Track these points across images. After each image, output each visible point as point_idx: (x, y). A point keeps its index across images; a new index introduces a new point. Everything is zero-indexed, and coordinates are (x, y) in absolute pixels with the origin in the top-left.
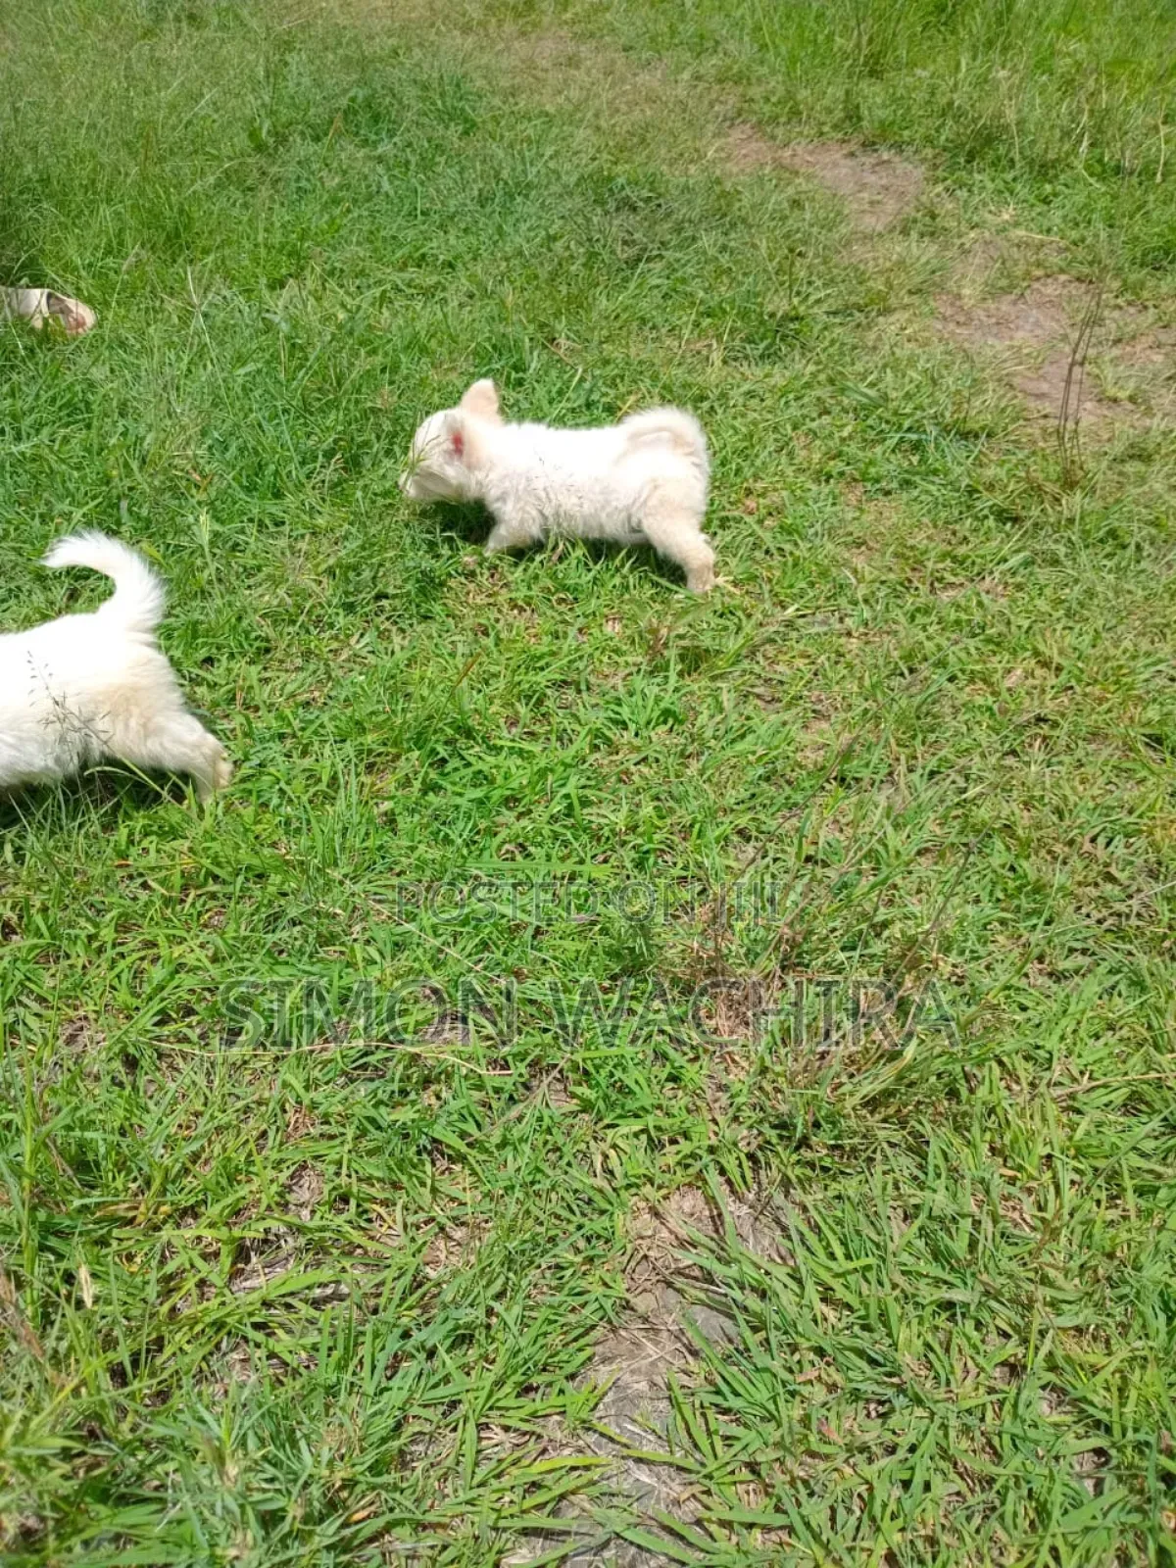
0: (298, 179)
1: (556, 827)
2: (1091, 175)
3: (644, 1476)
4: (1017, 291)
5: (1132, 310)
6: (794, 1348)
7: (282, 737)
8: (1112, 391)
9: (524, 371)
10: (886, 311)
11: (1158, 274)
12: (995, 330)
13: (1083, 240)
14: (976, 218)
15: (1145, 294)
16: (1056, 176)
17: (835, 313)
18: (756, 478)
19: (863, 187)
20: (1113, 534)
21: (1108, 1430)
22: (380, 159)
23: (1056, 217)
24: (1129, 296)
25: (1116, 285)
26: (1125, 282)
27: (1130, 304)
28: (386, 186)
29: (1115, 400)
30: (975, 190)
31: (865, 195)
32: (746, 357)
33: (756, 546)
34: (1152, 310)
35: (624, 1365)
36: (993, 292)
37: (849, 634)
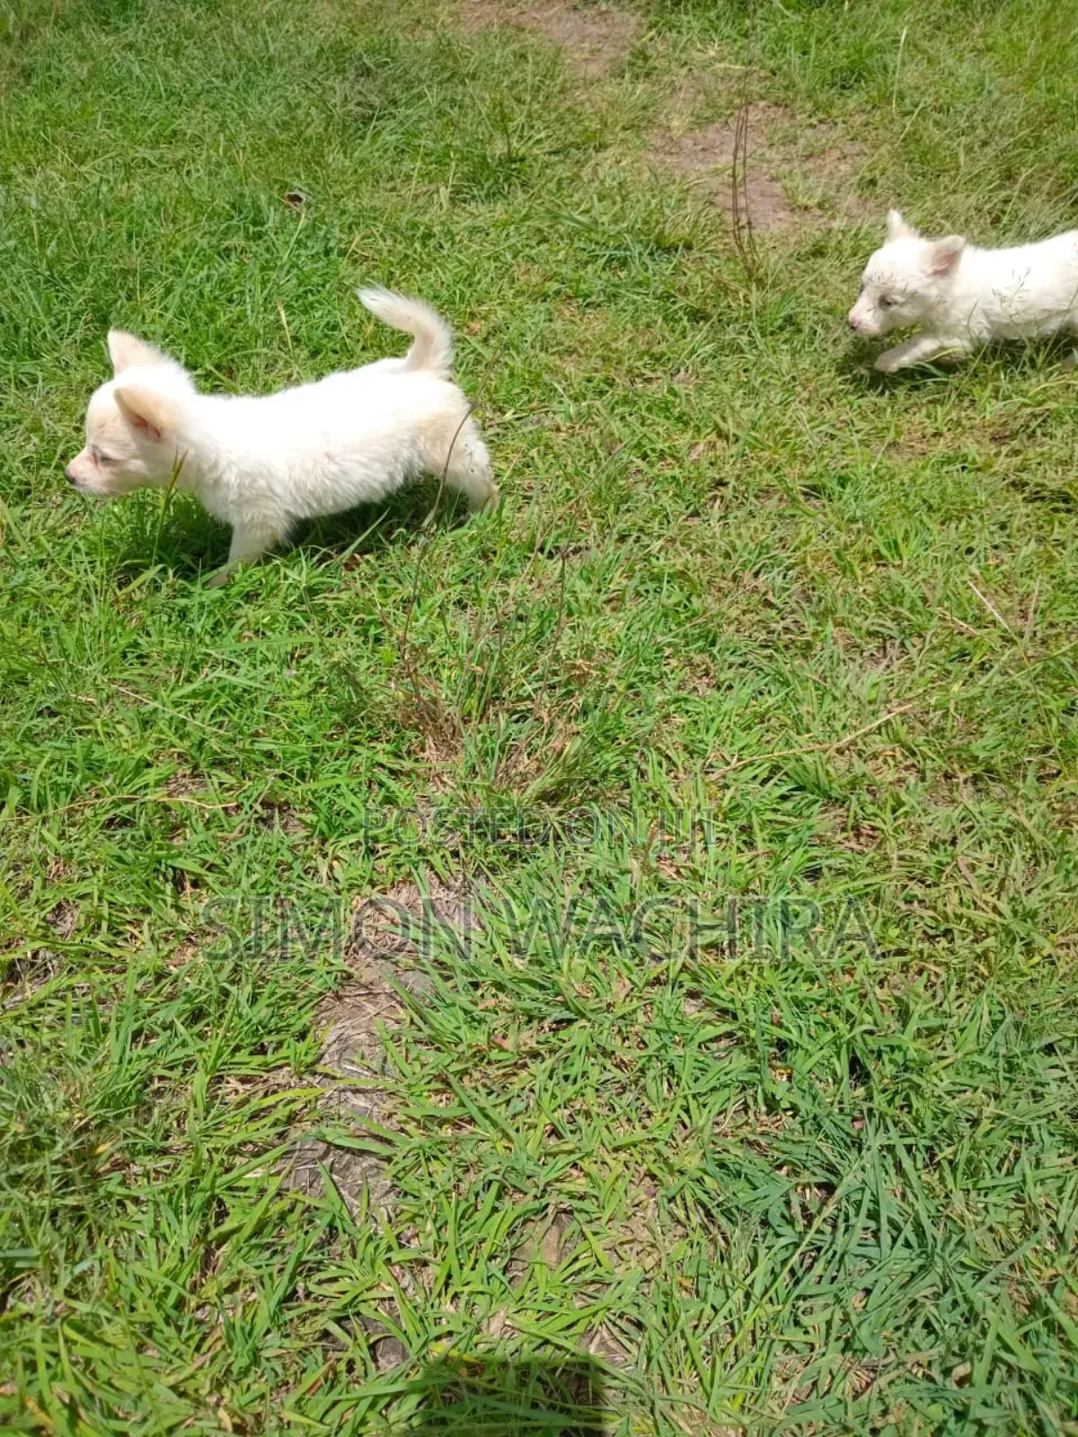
0: (49, 68)
1: (292, 613)
2: (788, 8)
3: (360, 1102)
4: (723, 119)
5: (824, 127)
6: (476, 985)
7: (42, 564)
8: (802, 200)
9: (262, 224)
10: (601, 147)
11: (847, 92)
12: (701, 156)
13: (780, 68)
14: (684, 56)
15: (835, 112)
16: (755, 11)
17: (555, 153)
18: (480, 302)
19: (584, 38)
20: (789, 320)
21: (735, 1017)
22: (130, 46)
23: (756, 50)
24: (821, 116)
25: (809, 106)
26: (816, 103)
27: (821, 122)
28: (137, 70)
29: (806, 208)
30: (684, 30)
31: (586, 45)
32: (474, 197)
33: (478, 362)
34: (841, 125)
35: (347, 1023)
36: (700, 122)
37: (558, 430)
